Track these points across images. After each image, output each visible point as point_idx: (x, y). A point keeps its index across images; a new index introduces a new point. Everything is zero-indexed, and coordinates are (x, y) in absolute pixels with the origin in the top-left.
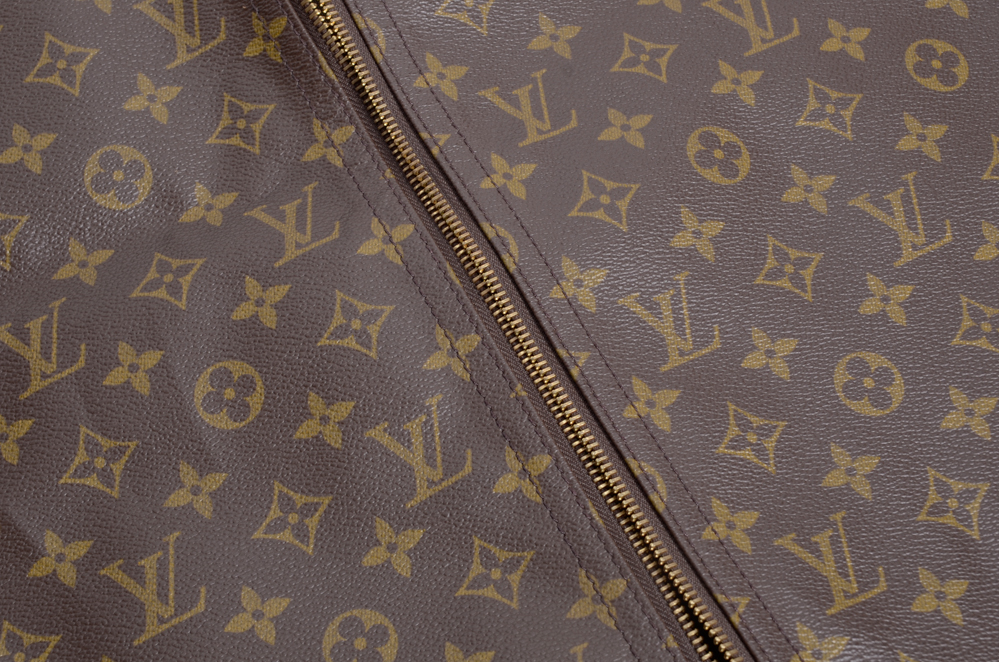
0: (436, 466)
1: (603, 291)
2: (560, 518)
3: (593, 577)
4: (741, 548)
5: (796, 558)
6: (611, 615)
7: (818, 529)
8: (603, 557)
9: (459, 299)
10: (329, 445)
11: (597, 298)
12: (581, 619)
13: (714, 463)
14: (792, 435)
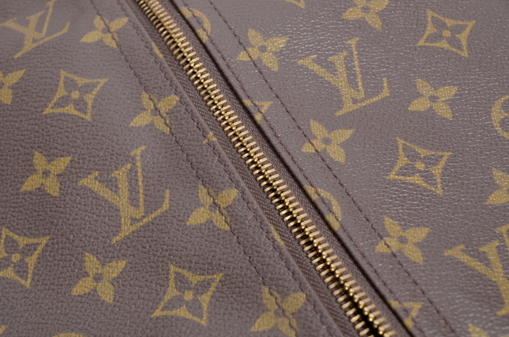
0: (139, 206)
1: (284, 55)
2: (246, 242)
3: (275, 293)
4: (413, 259)
5: (465, 267)
6: (291, 327)
7: (486, 240)
8: (284, 274)
9: (162, 69)
10: (48, 194)
11: (280, 60)
12: (264, 332)
13: (386, 188)
14: (457, 163)
